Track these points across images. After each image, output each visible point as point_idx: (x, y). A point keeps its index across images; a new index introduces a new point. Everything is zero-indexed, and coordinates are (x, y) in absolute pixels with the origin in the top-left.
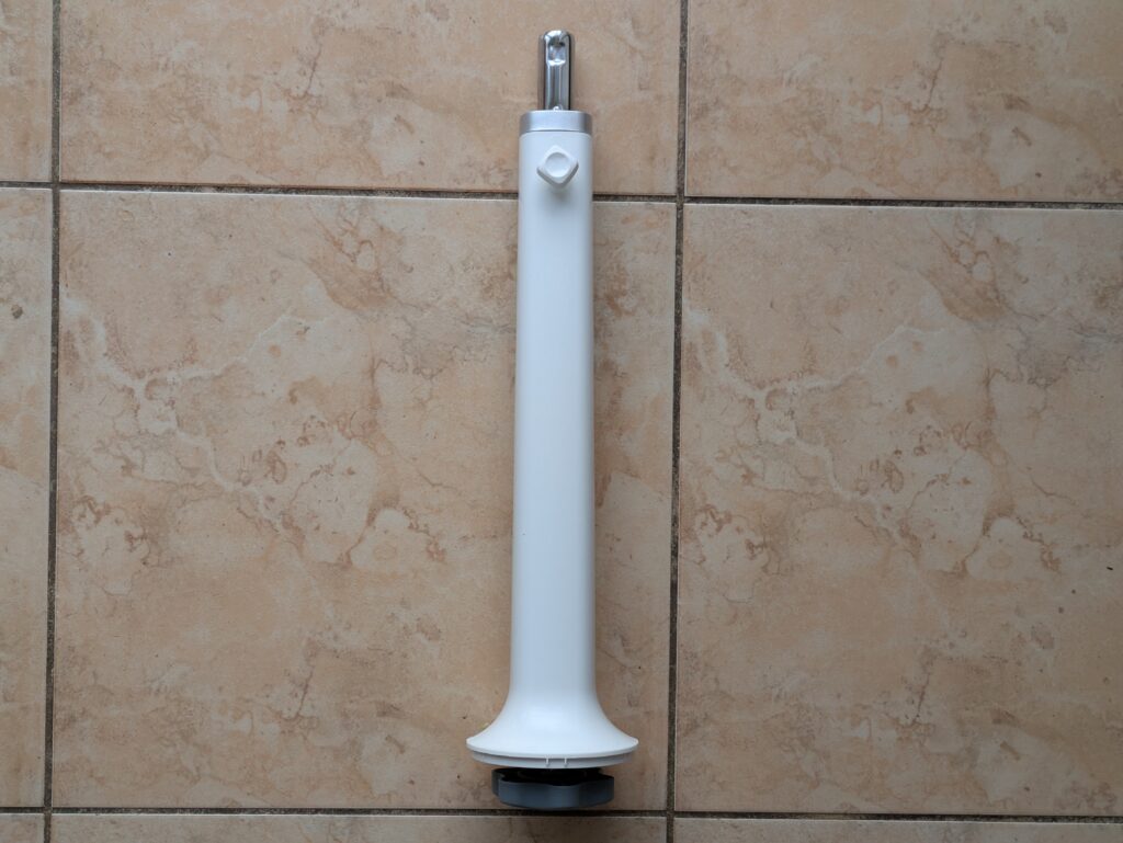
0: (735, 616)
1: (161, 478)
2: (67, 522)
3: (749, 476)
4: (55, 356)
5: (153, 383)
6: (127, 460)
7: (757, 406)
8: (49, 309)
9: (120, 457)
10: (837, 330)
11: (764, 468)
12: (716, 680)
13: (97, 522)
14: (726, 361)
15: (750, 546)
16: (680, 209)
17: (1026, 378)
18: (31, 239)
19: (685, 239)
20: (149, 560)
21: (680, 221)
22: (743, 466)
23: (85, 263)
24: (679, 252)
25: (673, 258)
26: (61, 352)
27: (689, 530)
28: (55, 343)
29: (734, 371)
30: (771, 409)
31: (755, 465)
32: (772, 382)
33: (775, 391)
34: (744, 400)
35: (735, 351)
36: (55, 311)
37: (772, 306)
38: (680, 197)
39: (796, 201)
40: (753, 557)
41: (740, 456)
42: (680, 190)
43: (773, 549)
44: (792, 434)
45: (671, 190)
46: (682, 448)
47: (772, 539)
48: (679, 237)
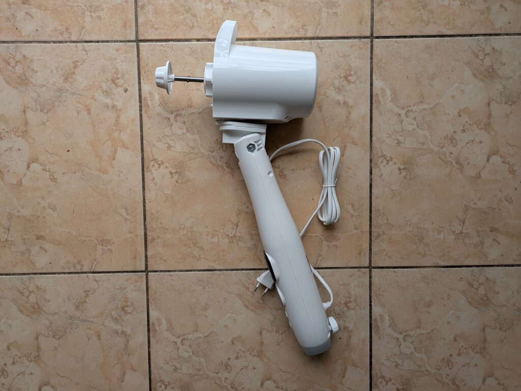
0: (394, 195)
1: (181, 151)
2: (148, 168)
3: (399, 143)
4: (141, 107)
5: (177, 115)
6: (169, 144)
7: (402, 116)
8: (137, 89)
9: (166, 144)
10: (433, 86)
11: (405, 140)
12: (387, 219)
13: (159, 167)
14: (390, 100)
15: (399, 169)
16: (372, 41)
17: (504, 102)
18: (129, 62)
19: (374, 53)
20: (178, 181)
21: (372, 46)
22: (397, 139)
23: (149, 71)
24: (371, 58)
25: (369, 61)
26: (143, 105)
27: (376, 164)
28: (140, 102)
29: (393, 103)
30: (407, 117)
31: (401, 139)
32: (407, 107)
33: (409, 110)
34: (397, 114)
35: (393, 96)
36: (140, 90)
37: (407, 77)
38: (372, 37)
39: (416, 37)
40: (400, 173)
41: (395, 136)
42: (372, 34)
43: (408, 170)
44: (415, 126)
45: (368, 34)
46: (373, 133)
47: (407, 166)
48: (372, 53)
